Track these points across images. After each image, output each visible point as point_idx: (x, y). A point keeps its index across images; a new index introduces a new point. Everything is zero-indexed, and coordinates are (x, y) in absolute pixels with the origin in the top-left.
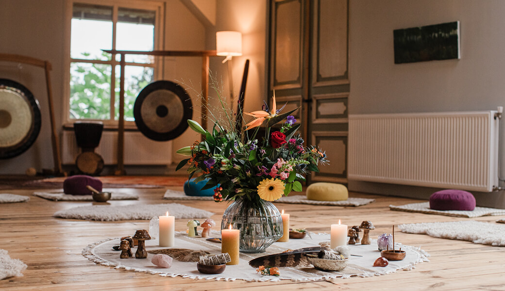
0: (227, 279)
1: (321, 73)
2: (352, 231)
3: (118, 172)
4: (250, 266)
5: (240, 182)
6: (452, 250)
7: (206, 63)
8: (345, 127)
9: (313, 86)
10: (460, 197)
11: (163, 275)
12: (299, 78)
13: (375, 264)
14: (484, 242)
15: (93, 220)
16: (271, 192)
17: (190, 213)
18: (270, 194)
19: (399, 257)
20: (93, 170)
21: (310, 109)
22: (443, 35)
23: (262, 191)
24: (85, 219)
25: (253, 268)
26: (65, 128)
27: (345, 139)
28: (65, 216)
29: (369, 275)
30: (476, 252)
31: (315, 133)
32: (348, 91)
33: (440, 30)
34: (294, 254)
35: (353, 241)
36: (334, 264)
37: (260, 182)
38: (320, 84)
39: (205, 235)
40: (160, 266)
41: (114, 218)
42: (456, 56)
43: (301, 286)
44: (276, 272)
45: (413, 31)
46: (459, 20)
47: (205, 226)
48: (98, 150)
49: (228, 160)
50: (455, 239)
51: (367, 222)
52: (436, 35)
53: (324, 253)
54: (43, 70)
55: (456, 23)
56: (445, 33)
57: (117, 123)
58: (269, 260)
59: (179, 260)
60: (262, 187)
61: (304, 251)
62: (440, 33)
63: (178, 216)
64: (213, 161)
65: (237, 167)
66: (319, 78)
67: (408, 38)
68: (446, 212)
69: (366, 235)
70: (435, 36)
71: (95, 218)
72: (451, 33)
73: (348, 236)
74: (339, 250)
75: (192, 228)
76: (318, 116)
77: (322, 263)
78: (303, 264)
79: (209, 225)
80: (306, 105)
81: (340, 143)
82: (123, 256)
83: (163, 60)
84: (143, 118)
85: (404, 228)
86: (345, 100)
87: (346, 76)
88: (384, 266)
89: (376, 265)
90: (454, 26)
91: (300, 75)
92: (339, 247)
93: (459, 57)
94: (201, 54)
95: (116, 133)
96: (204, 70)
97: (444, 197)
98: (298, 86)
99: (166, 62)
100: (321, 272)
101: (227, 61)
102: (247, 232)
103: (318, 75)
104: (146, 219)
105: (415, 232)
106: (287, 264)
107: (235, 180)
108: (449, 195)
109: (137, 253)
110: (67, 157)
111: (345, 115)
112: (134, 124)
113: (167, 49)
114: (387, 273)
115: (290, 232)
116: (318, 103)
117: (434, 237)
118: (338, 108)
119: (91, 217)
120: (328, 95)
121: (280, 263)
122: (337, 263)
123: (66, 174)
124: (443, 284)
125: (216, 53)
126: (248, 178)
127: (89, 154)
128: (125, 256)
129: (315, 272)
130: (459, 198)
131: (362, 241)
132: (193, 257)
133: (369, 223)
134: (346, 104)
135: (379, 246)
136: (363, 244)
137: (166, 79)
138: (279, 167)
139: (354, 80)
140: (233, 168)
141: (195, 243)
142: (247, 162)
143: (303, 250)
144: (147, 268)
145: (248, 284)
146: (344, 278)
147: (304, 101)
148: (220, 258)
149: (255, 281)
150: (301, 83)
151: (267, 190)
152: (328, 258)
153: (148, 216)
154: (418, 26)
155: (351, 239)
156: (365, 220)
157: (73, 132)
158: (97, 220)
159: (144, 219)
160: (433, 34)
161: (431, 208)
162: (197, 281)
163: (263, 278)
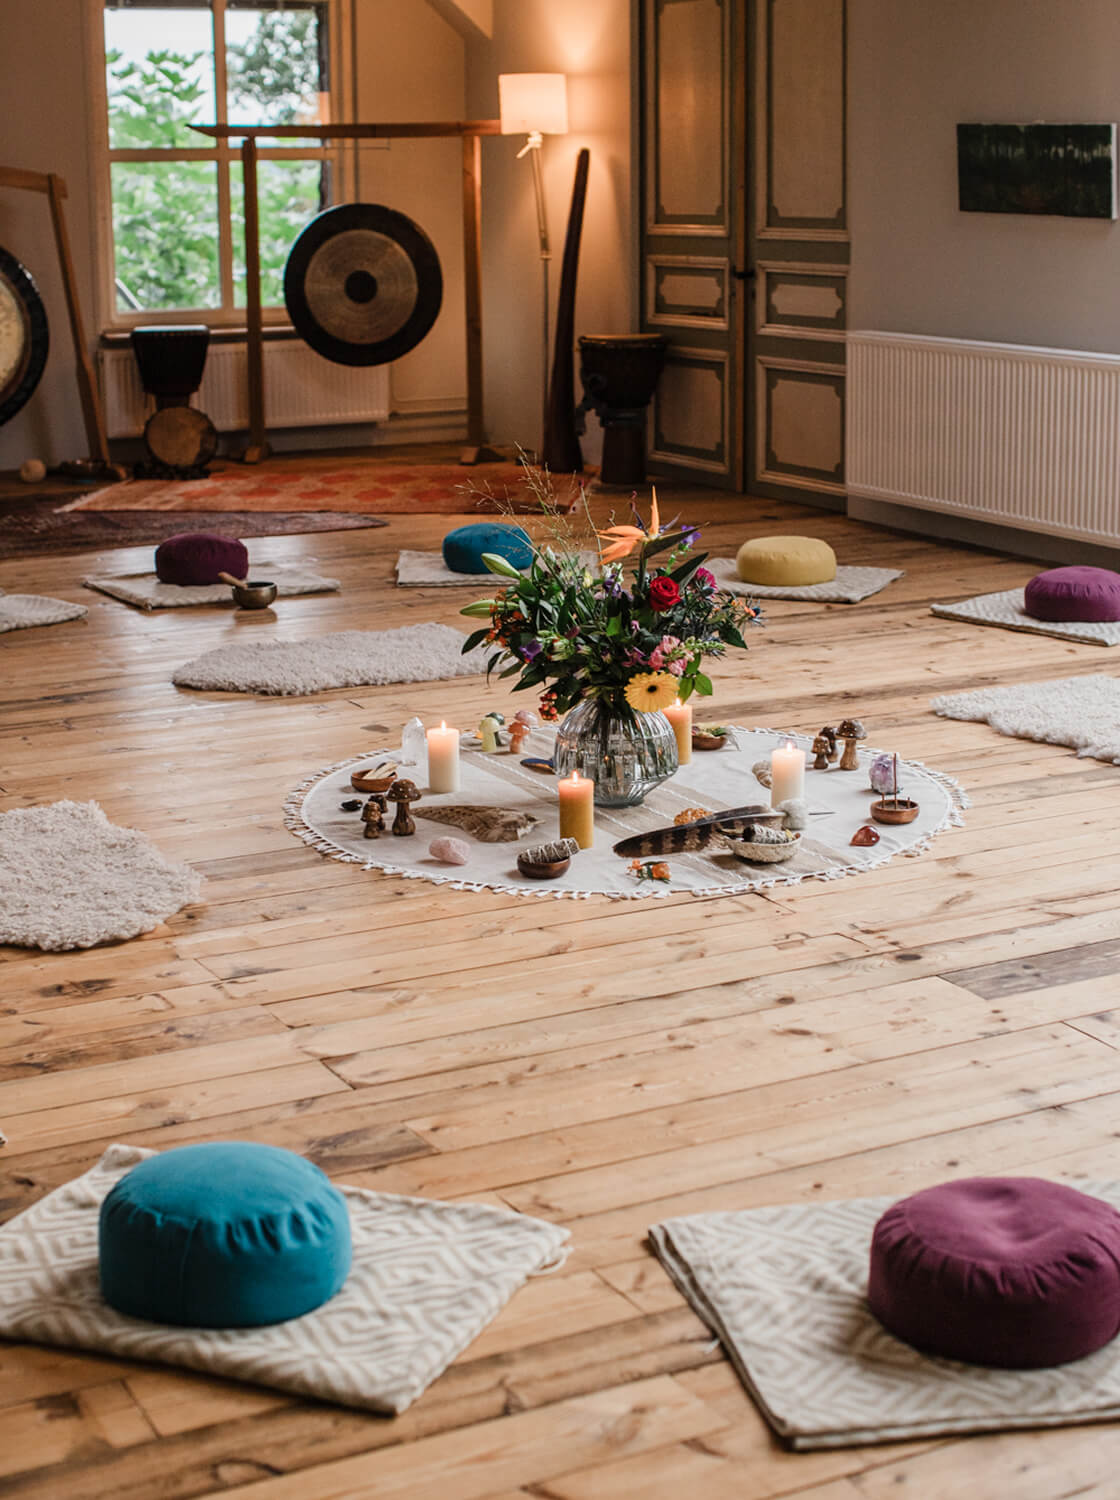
0: (575, 895)
1: (776, 203)
2: (822, 741)
3: (253, 455)
4: (616, 855)
5: (590, 677)
6: (1021, 783)
7: (473, 153)
8: (837, 352)
9: (758, 237)
10: (1094, 591)
11: (457, 886)
12: (720, 209)
13: (854, 839)
14: (1097, 755)
15: (264, 693)
16: (651, 696)
17: (472, 662)
18: (650, 700)
19: (904, 818)
20: (190, 456)
21: (750, 295)
22: (1077, 154)
23: (635, 693)
24: (244, 692)
25: (620, 858)
26: (107, 343)
27: (838, 383)
28: (200, 684)
29: (837, 875)
30: (1073, 788)
31: (764, 361)
32: (847, 261)
33: (1069, 140)
34: (699, 827)
35: (824, 762)
36: (772, 851)
37: (631, 680)
38: (774, 234)
39: (517, 747)
40: (443, 859)
41: (309, 689)
42: (1107, 214)
43: (709, 908)
44: (663, 873)
45: (1005, 133)
46: (1114, 121)
47: (517, 729)
48: (197, 401)
49: (566, 641)
50: (1042, 741)
51: (851, 724)
52: (1061, 152)
53: (754, 832)
54: (44, 198)
55: (1108, 129)
56: (1082, 150)
57: (243, 318)
58: (651, 841)
59: (478, 838)
60: (633, 690)
61: (717, 819)
62: (1070, 147)
63: (448, 672)
64: (538, 647)
65: (585, 649)
66: (773, 218)
67: (993, 149)
68: (1060, 628)
69: (849, 750)
70: (1056, 153)
71: (269, 690)
72: (1096, 153)
73: (814, 752)
74: (787, 809)
75: (489, 734)
76: (772, 317)
77: (750, 851)
78: (717, 847)
79: (524, 727)
80: (739, 285)
81: (829, 390)
82: (370, 834)
83: (356, 149)
84: (311, 306)
85: (941, 706)
86: (839, 284)
87: (840, 221)
88: (871, 844)
89: (856, 842)
90: (1102, 134)
91: (723, 201)
92: (788, 801)
93: (1115, 215)
94: (460, 130)
95: (243, 347)
96: (467, 173)
97: (1056, 590)
98: (718, 231)
99: (362, 154)
100: (748, 869)
101: (531, 150)
102: (607, 772)
103: (771, 210)
104: (379, 683)
105: (964, 717)
106: (685, 847)
107: (581, 674)
108: (1068, 586)
109: (395, 825)
110: (120, 419)
111: (840, 322)
112: (285, 316)
113: (364, 119)
114: (873, 866)
115: (693, 737)
116: (773, 280)
117: (1001, 733)
118: (822, 302)
119: (257, 686)
120: (797, 267)
121: (671, 845)
122: (778, 850)
123: (122, 472)
124: (969, 895)
125: (499, 128)
126: (605, 666)
127: (176, 414)
128: (373, 832)
129: (735, 868)
130: (1092, 593)
131: (842, 761)
132: (505, 831)
133: (855, 727)
134: (842, 293)
135: (872, 780)
136: (843, 768)
137: (367, 198)
138: (667, 652)
139: (860, 232)
140: (575, 654)
141: (498, 776)
142: (603, 638)
143: (715, 817)
144: (423, 867)
145: (615, 905)
146: (789, 885)
147: (733, 272)
148: (560, 848)
149: (625, 899)
150: (727, 221)
151: (645, 693)
152: (761, 842)
153: (381, 675)
154: (1017, 124)
155: (820, 757)
156: (845, 717)
157: (130, 352)
158: (273, 694)
159: (375, 685)
160: (1053, 149)
161: (1028, 612)
162: (520, 903)
163: (639, 889)
